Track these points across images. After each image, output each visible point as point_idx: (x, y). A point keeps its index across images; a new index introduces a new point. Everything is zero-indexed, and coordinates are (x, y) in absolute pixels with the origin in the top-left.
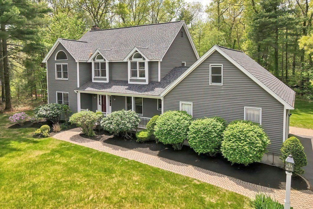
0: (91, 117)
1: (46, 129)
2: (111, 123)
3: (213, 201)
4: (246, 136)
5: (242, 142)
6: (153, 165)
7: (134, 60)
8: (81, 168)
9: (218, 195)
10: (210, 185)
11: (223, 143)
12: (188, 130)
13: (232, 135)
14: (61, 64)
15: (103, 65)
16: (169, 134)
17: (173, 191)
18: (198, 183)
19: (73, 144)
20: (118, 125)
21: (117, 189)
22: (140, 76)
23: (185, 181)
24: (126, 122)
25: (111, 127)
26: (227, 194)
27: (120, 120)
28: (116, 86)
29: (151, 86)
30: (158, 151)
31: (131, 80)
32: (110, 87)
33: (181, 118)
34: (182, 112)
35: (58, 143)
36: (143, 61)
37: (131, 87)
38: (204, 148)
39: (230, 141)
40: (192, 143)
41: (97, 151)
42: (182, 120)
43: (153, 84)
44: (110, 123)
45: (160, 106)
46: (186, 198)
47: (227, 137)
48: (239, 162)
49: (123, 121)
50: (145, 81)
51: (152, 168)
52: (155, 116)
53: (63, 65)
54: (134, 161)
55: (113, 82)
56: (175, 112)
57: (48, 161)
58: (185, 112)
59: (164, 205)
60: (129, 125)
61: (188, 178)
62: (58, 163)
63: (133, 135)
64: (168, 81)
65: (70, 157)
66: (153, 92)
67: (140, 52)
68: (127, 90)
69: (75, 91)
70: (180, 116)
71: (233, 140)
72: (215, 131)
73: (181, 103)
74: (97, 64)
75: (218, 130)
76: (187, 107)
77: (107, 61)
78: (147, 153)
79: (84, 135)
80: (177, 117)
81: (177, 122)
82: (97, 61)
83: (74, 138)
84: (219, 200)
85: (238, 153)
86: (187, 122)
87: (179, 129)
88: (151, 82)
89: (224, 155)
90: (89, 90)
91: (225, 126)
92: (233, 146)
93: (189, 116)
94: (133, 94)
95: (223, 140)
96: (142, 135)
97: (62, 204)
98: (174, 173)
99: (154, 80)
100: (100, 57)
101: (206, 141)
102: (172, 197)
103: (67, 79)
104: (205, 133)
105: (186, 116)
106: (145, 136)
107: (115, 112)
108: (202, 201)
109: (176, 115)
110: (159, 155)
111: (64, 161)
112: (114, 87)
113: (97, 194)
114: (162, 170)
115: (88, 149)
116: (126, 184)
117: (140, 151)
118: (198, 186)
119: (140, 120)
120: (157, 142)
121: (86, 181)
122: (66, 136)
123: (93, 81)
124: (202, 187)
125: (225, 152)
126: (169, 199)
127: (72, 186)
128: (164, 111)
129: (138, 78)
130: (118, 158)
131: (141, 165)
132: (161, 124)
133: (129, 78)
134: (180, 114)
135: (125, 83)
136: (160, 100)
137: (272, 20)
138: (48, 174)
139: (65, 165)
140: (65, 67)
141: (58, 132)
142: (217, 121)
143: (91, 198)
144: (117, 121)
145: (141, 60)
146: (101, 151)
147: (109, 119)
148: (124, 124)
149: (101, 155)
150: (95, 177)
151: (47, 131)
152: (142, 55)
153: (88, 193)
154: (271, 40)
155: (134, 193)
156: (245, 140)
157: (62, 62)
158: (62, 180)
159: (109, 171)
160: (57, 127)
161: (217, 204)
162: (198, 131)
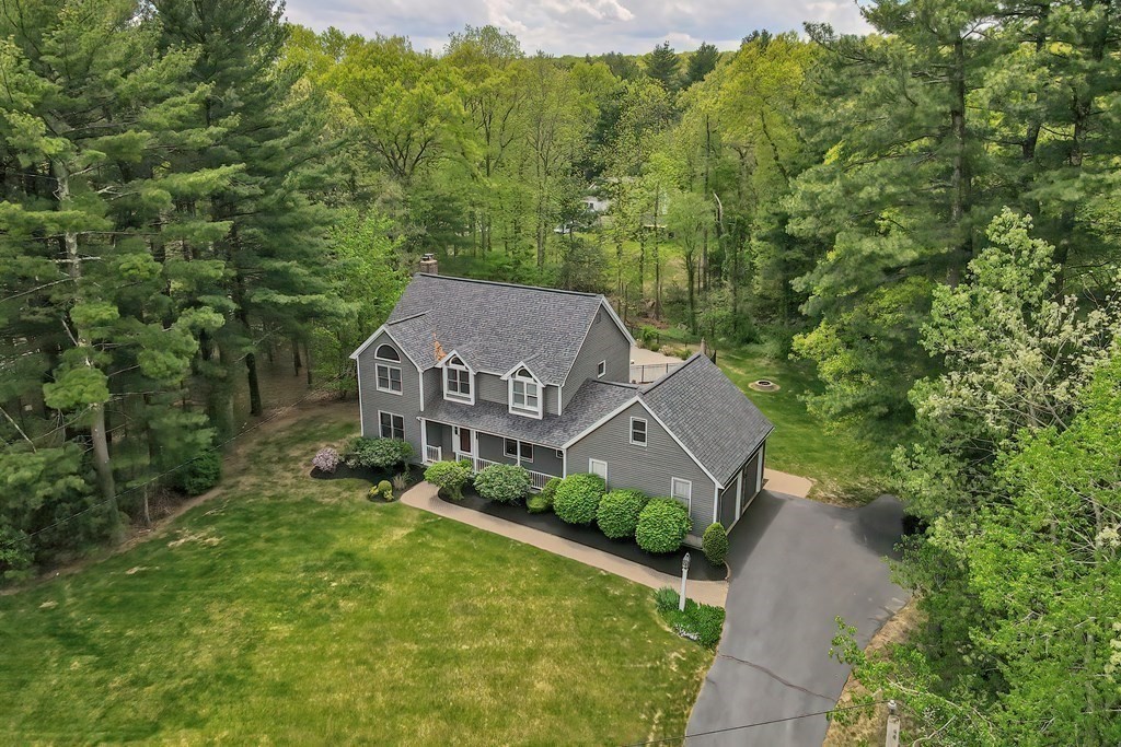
1: (388, 488)
3: (617, 593)
5: (657, 529)
7: (518, 379)
8: (468, 555)
9: (623, 587)
10: (617, 576)
11: (639, 528)
12: (598, 507)
13: (648, 519)
14: (388, 366)
15: (465, 375)
16: (572, 511)
17: (576, 583)
18: (604, 574)
19: (439, 515)
20: (502, 492)
21: (516, 582)
22: (529, 403)
23: (591, 571)
24: (514, 488)
25: (493, 495)
26: (634, 586)
28: (489, 416)
29: (548, 424)
31: (514, 408)
32: (479, 416)
35: (416, 514)
36: (534, 383)
37: (515, 423)
38: (615, 532)
39: (645, 526)
40: (602, 525)
41: (477, 528)
43: (550, 420)
44: (489, 487)
46: (589, 591)
47: (642, 521)
48: (652, 550)
50: (536, 413)
52: (554, 479)
53: (392, 370)
54: (529, 545)
55: (482, 406)
57: (422, 544)
59: (567, 597)
60: (517, 491)
61: (594, 568)
62: (437, 549)
63: (522, 501)
64: (574, 418)
65: (446, 538)
66: (551, 436)
67: (527, 368)
68: (509, 429)
69: (418, 418)
70: (589, 485)
71: (648, 526)
73: (591, 460)
74: (452, 373)
76: (600, 467)
77: (472, 373)
79: (444, 496)
82: (452, 366)
83: (433, 503)
84: (624, 592)
85: (651, 541)
86: (598, 494)
87: (586, 505)
88: (546, 414)
89: (638, 541)
90: (442, 419)
91: (643, 505)
92: (647, 533)
94: (520, 437)
95: (638, 525)
96: (536, 504)
97: (465, 597)
98: (578, 563)
99: (551, 411)
100: (459, 362)
101: (619, 524)
102: (575, 589)
103: (400, 393)
104: (617, 515)
106: (539, 506)
108: (605, 593)
109: (583, 482)
111: (442, 545)
112: (485, 416)
113: (497, 587)
115: (463, 525)
116: (525, 576)
121: (479, 572)
123: (446, 398)
124: (610, 578)
126: (571, 591)
127: (467, 578)
128: (567, 473)
129: (526, 407)
133: (511, 403)
135: (503, 411)
136: (560, 454)
138: (432, 563)
139: (446, 551)
140: (395, 373)
141: (403, 491)
142: (634, 499)
143: (492, 590)
145: (530, 381)
146: (481, 528)
148: (511, 491)
150: (488, 567)
151: (390, 491)
152: (532, 374)
153: (487, 586)
155: (535, 586)
156: (661, 527)
157: (389, 364)
158: (453, 571)
159: (501, 560)
160: (399, 481)
161: (620, 597)
162: (610, 510)
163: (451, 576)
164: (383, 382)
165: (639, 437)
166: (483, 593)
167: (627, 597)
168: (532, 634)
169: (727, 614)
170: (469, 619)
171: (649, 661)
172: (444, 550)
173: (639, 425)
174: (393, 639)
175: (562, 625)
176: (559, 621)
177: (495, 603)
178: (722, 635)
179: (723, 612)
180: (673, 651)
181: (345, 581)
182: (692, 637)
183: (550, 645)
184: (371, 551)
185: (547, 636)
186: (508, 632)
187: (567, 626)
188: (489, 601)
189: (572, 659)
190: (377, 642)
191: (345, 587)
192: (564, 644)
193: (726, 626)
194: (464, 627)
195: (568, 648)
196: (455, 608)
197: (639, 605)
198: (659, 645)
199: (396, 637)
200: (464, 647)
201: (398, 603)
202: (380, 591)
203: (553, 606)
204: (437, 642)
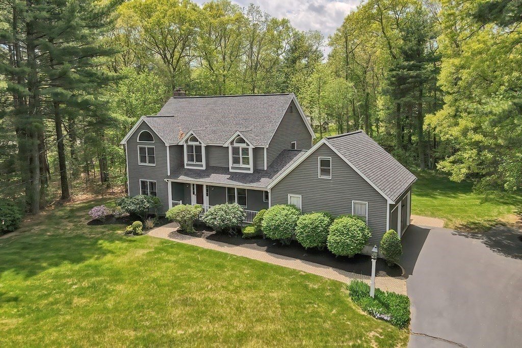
0: (191, 212)
1: (139, 226)
2: (215, 218)
3: (316, 287)
4: (348, 230)
5: (345, 235)
6: (261, 260)
7: (236, 145)
8: (192, 264)
9: (321, 283)
10: (314, 275)
11: (329, 238)
12: (296, 225)
13: (337, 230)
14: (146, 146)
15: (199, 148)
16: (277, 229)
17: (281, 281)
18: (304, 274)
19: (175, 242)
20: (223, 221)
21: (231, 280)
22: (244, 163)
23: (293, 272)
24: (232, 218)
25: (216, 223)
26: (329, 281)
27: (225, 215)
28: (215, 175)
29: (257, 175)
30: (266, 247)
31: (233, 168)
32: (208, 176)
33: (290, 212)
34: (291, 206)
35: (158, 241)
36: (247, 147)
37: (234, 176)
38: (310, 242)
39: (334, 235)
40: (299, 238)
41: (203, 248)
42: (290, 214)
43: (258, 173)
44: (213, 219)
45: (267, 197)
46: (293, 285)
47: (332, 232)
48: (342, 254)
49: (228, 217)
50: (249, 169)
51: (261, 263)
52: (262, 211)
53: (148, 148)
54: (243, 257)
55: (211, 169)
56: (283, 206)
57: (157, 259)
58: (293, 206)
59: (273, 291)
60: (234, 220)
61: (295, 270)
62: (169, 261)
64: (276, 170)
65: (178, 254)
66: (259, 183)
67: (242, 136)
68: (228, 180)
69: (166, 180)
70: (288, 210)
71: (337, 234)
72: (322, 226)
73: (289, 196)
74: (190, 147)
75: (324, 224)
76: (296, 199)
77: (203, 145)
78: (254, 248)
79: (182, 232)
80: (285, 212)
81: (285, 218)
82: (190, 143)
83: (172, 235)
84: (321, 286)
85: (341, 246)
86: (295, 217)
87: (287, 224)
88: (256, 170)
89: (329, 248)
90: (183, 179)
91: (332, 220)
92: (337, 240)
93: (297, 210)
94: (237, 185)
95: (329, 235)
96: (249, 230)
97: (186, 292)
98: (282, 267)
99: (260, 168)
100: (194, 139)
101: (313, 235)
102: (280, 285)
103: (154, 165)
104: (312, 228)
105: (294, 211)
106: (252, 232)
107: (217, 206)
108: (306, 287)
109: (284, 209)
110: (267, 251)
111: (173, 258)
112: (213, 175)
113: (214, 285)
114: (270, 264)
115: (193, 246)
116: (238, 277)
117: (247, 247)
118: (304, 276)
119: (245, 214)
120: (264, 238)
121: (201, 275)
122: (163, 233)
123: (186, 167)
124: (307, 277)
125: (330, 246)
126: (277, 286)
127: (190, 279)
128: (271, 206)
129: (242, 165)
130: (226, 254)
131: (250, 260)
132: (269, 220)
133: (231, 165)
134: (288, 208)
135: (225, 170)
136: (267, 192)
137: (412, 73)
138: (163, 270)
139: (176, 262)
140: (151, 150)
141: (151, 228)
142: (324, 216)
143: (210, 287)
144: (222, 216)
145: (244, 145)
146: (206, 248)
147: (212, 214)
148: (230, 220)
149: (208, 252)
150: (208, 271)
151: (141, 228)
152: (246, 140)
153: (206, 284)
154: (410, 99)
155: (247, 283)
156: (347, 234)
157: (147, 145)
158: (179, 274)
159: (220, 267)
160: (150, 223)
161: (319, 289)
162: (305, 226)
163: (177, 278)
164: (143, 159)
165: (325, 171)
166: (202, 289)
167: (323, 289)
168: (242, 319)
169: (411, 299)
170: (187, 308)
171: (351, 339)
172: (174, 262)
173: (325, 163)
174: (114, 327)
175: (270, 312)
176: (266, 308)
177: (211, 296)
178: (411, 316)
179: (407, 298)
180: (371, 331)
181: (85, 284)
182: (386, 318)
183: (259, 328)
184: (114, 263)
185: (257, 321)
186: (221, 318)
187: (274, 312)
188: (206, 295)
189: (279, 340)
190: (96, 331)
191: (83, 288)
192: (272, 327)
193: (412, 309)
194: (180, 316)
195: (276, 331)
196: (176, 301)
197: (334, 295)
198: (358, 326)
199: (117, 325)
200: (180, 332)
201: (126, 299)
202: (113, 290)
203: (261, 297)
204: (154, 328)
